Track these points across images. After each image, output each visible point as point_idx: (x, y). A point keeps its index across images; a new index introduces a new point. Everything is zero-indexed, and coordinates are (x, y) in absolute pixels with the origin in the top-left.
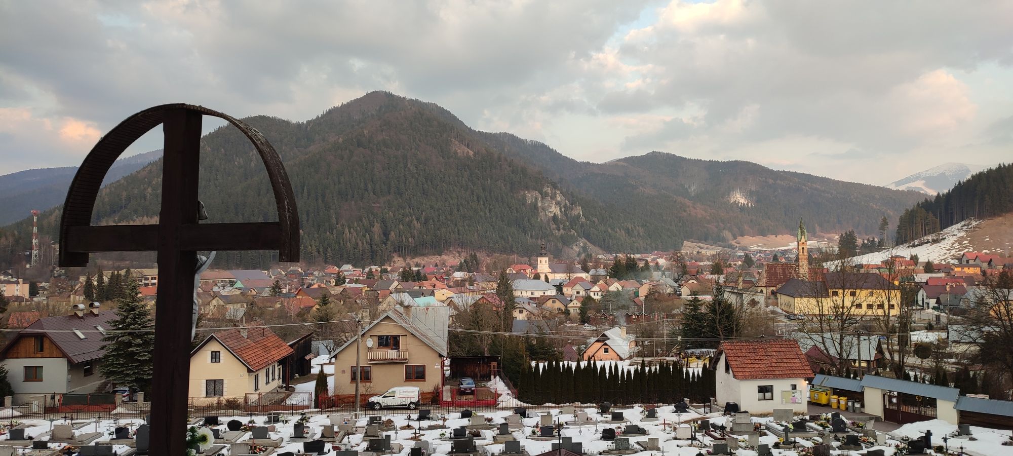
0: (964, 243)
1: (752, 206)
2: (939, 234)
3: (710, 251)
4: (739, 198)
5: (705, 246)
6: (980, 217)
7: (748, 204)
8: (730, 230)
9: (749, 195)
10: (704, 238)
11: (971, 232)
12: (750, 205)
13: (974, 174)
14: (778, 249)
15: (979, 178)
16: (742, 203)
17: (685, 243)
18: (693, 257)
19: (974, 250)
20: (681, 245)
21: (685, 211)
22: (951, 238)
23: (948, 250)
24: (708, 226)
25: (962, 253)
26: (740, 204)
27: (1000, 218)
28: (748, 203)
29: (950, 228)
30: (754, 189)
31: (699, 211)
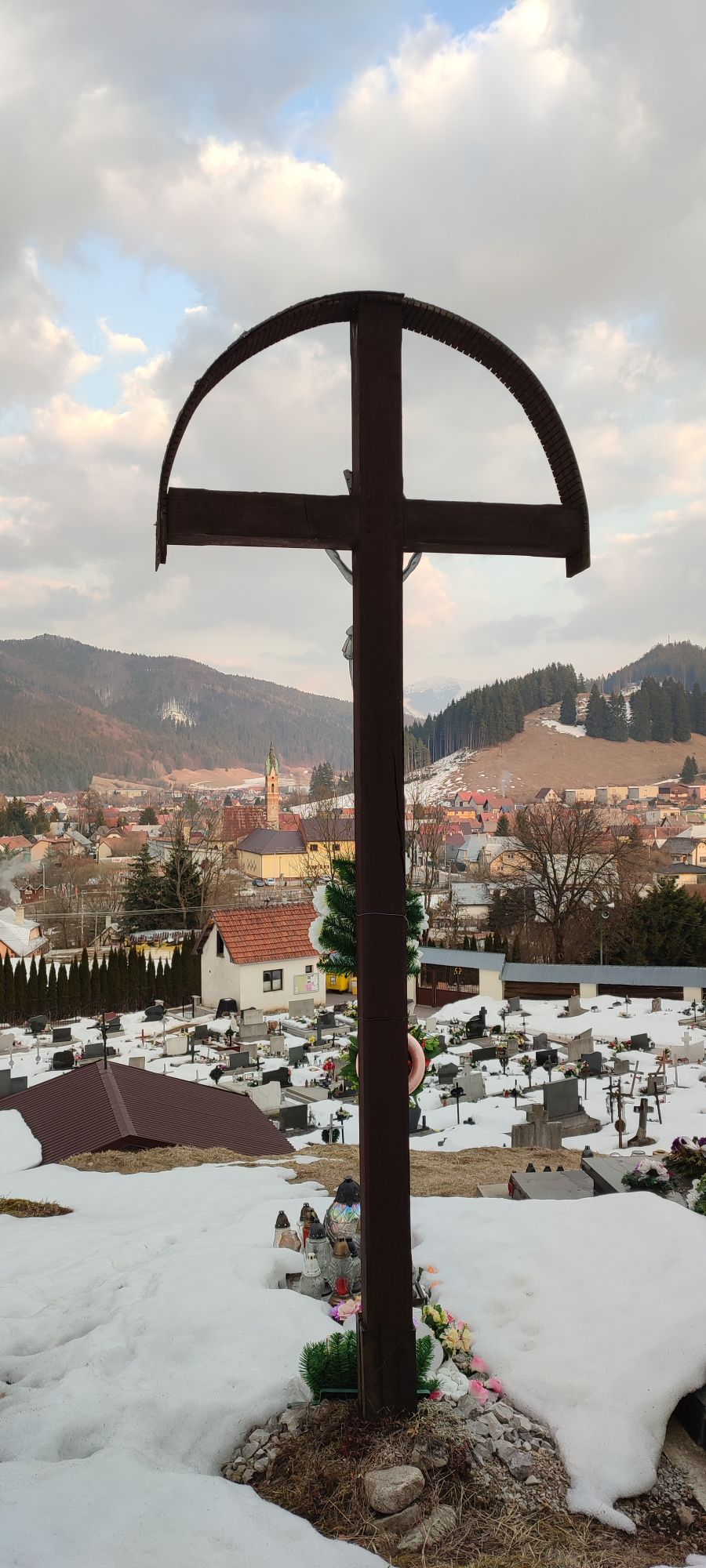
0: (457, 779)
1: (193, 725)
2: (429, 768)
3: (133, 791)
4: (176, 713)
5: (125, 784)
6: (475, 747)
7: (187, 722)
8: (162, 760)
9: (190, 708)
10: (124, 771)
11: (466, 765)
12: (190, 723)
13: (469, 691)
14: (229, 788)
15: (474, 697)
16: (178, 721)
17: (95, 778)
18: (108, 799)
19: (468, 789)
20: (87, 781)
21: (94, 730)
22: (442, 773)
23: (440, 789)
24: (129, 753)
25: (455, 792)
26: (176, 722)
27: (496, 749)
28: (188, 720)
29: (441, 761)
30: (196, 700)
31: (116, 730)
